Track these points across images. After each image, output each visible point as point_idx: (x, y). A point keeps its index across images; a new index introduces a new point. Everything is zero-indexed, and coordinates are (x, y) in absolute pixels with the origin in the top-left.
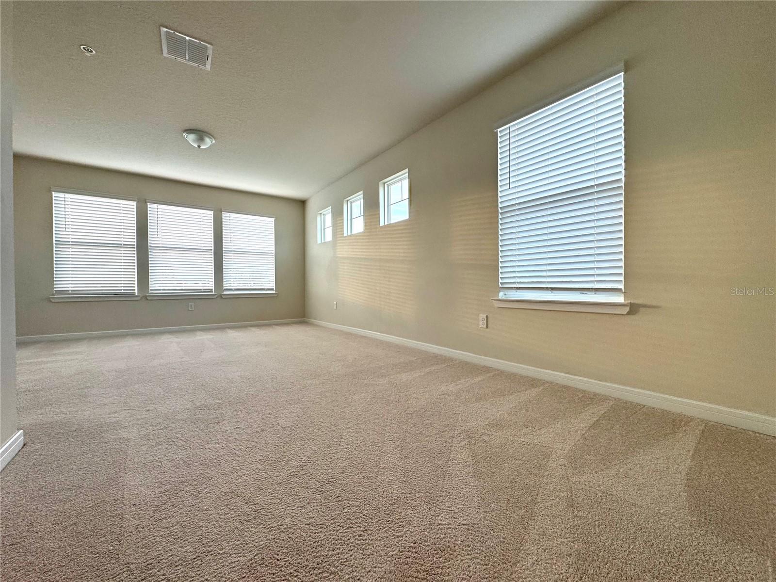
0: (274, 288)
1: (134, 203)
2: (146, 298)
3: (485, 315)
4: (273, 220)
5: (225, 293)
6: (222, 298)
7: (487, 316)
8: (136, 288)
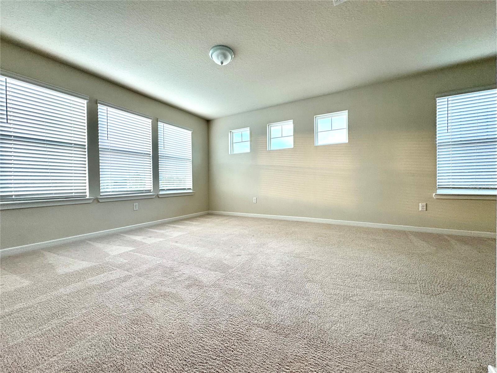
0: (192, 188)
1: (85, 102)
2: (97, 200)
3: (425, 203)
4: (190, 132)
5: (161, 193)
6: (159, 197)
7: (426, 204)
8: (87, 191)
